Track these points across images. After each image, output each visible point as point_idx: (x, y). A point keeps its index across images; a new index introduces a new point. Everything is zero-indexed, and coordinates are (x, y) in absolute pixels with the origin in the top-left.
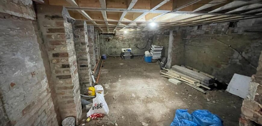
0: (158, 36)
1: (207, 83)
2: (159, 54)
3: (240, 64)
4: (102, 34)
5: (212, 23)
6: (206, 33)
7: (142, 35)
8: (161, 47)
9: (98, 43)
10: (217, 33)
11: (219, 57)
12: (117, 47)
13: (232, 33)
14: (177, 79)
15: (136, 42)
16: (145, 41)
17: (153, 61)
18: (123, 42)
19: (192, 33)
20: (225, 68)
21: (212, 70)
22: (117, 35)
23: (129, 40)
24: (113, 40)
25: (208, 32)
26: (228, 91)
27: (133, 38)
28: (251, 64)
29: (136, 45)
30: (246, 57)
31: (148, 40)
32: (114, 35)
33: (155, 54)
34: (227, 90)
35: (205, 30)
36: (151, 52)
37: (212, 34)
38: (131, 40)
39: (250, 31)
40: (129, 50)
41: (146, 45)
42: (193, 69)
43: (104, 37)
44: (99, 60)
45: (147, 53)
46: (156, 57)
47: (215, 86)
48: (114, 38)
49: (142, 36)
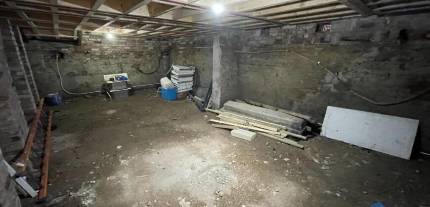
0: (181, 48)
1: (298, 129)
2: (189, 82)
3: (335, 91)
4: (34, 38)
5: (287, 25)
6: (278, 42)
7: (146, 46)
8: (191, 69)
9: (25, 62)
10: (297, 43)
11: (302, 82)
12: (89, 72)
13: (321, 42)
14: (245, 129)
15: (136, 60)
16: (155, 58)
17: (179, 96)
18: (104, 60)
19: (250, 42)
20: (312, 98)
21: (291, 103)
22: (85, 44)
23: (118, 55)
24: (77, 54)
25: (281, 40)
26: (323, 135)
27: (128, 52)
28: (353, 90)
29: (137, 67)
30: (345, 80)
31: (159, 55)
32: (77, 43)
33: (182, 82)
34: (323, 133)
35: (275, 37)
36: (171, 79)
37: (289, 45)
38: (123, 56)
39: (349, 39)
40: (123, 78)
41: (157, 66)
42: (264, 105)
43: (43, 47)
44: (38, 111)
45: (165, 82)
46: (185, 87)
47: (309, 131)
48: (76, 52)
49: (147, 48)
